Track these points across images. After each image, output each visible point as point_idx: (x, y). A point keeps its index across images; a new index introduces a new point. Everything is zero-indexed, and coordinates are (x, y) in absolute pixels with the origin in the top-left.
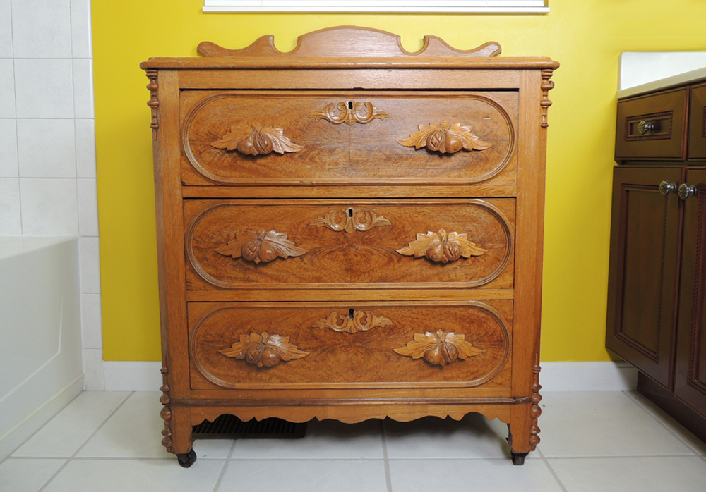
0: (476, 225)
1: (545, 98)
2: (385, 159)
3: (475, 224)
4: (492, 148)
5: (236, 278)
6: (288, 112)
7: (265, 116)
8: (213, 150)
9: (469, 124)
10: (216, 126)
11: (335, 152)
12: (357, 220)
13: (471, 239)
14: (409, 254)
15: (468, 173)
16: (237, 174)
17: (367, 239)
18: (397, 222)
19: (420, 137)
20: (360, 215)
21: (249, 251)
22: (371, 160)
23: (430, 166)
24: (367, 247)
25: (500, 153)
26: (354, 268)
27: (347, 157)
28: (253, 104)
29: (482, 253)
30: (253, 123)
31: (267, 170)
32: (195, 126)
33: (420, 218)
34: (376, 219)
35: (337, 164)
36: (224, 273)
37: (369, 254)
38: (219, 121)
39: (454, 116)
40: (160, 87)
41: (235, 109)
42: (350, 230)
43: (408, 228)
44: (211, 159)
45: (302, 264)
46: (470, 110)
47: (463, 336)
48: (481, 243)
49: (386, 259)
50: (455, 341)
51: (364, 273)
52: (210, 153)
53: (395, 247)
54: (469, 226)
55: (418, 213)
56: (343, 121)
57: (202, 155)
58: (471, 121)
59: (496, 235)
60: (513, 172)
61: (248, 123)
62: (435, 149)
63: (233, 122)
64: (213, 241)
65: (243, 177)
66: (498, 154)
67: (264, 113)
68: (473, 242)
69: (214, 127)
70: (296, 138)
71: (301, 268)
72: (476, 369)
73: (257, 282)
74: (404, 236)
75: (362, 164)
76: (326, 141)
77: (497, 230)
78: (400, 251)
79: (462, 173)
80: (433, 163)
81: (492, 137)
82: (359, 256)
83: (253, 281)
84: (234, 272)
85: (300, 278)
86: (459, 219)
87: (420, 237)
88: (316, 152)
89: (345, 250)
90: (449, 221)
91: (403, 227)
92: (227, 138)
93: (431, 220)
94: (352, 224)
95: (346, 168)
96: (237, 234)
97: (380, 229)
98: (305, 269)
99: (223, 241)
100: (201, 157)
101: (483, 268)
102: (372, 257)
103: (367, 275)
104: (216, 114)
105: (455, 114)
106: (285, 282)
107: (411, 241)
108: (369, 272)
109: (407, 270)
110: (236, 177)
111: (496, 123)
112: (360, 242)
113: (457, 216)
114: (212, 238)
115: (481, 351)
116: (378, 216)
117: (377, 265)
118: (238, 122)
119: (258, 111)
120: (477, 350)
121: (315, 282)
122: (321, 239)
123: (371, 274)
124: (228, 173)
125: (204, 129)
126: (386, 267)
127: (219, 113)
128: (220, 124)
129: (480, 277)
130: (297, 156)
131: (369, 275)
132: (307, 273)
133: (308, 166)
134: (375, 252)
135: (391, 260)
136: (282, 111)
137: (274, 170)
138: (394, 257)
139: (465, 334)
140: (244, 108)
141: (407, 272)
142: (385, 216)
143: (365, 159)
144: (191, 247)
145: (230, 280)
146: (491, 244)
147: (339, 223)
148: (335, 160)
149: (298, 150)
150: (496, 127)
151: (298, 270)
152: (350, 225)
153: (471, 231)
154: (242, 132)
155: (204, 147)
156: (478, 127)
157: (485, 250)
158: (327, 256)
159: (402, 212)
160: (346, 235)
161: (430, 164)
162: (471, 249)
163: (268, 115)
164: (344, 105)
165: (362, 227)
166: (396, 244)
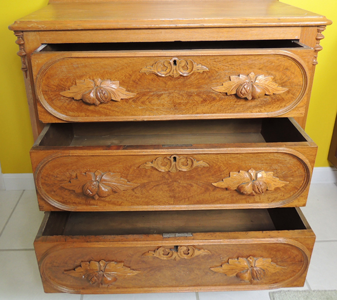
0: (282, 165)
1: (317, 45)
2: (202, 101)
3: (280, 165)
4: (288, 92)
5: (80, 203)
6: (122, 69)
7: (104, 72)
8: (62, 98)
9: (272, 75)
10: (64, 80)
11: (162, 97)
12: (180, 164)
13: (276, 175)
14: (223, 187)
15: (267, 109)
16: (83, 114)
17: (188, 176)
18: (215, 165)
19: (231, 86)
20: (183, 160)
21: (90, 192)
22: (191, 102)
23: (237, 105)
24: (188, 182)
25: (294, 95)
26: (177, 196)
27: (172, 101)
28: (93, 63)
29: (284, 185)
30: (95, 78)
31: (108, 111)
32: (46, 81)
33: (234, 161)
34: (196, 164)
35: (163, 105)
36: (69, 200)
37: (190, 186)
38: (66, 76)
39: (260, 69)
40: (26, 43)
41: (78, 67)
42: (173, 170)
43: (223, 168)
44: (61, 104)
45: (134, 193)
46: (273, 64)
47: (270, 260)
48: (284, 178)
49: (203, 189)
50: (263, 265)
51: (185, 199)
52: (60, 100)
53: (211, 182)
54: (275, 166)
55: (232, 158)
56: (168, 75)
57: (54, 102)
58: (273, 72)
59: (297, 172)
60: (302, 108)
61: (90, 78)
62: (243, 97)
63: (77, 77)
64: (58, 179)
65: (88, 116)
66: (292, 96)
67: (103, 70)
68: (277, 177)
69: (62, 81)
70: (130, 88)
71: (133, 196)
72: (277, 278)
73: (97, 205)
74: (219, 174)
75: (184, 105)
76: (154, 89)
77: (299, 169)
78: (215, 184)
79: (262, 110)
80: (240, 103)
81: (289, 84)
82: (181, 188)
83: (94, 205)
84: (78, 199)
85: (132, 202)
86: (268, 162)
87: (234, 174)
88: (147, 97)
89: (168, 184)
90: (258, 163)
91: (219, 168)
92: (74, 89)
93: (243, 162)
94: (176, 167)
95: (170, 108)
96: (78, 174)
97: (199, 169)
98: (136, 196)
99: (66, 179)
100: (53, 103)
101: (283, 194)
102: (192, 188)
103: (187, 200)
104: (63, 72)
105: (261, 67)
106: (120, 205)
107: (225, 177)
108: (189, 198)
109: (220, 196)
110: (82, 116)
111: (294, 73)
112: (182, 178)
113: (266, 160)
114: (57, 177)
115: (283, 268)
116: (198, 161)
117: (196, 193)
118: (81, 77)
119: (98, 68)
120: (280, 267)
121: (144, 205)
122: (149, 177)
123: (190, 199)
124: (76, 114)
125: (55, 82)
126: (203, 195)
127: (65, 70)
128: (67, 79)
129: (280, 200)
130: (131, 101)
131: (189, 200)
132: (138, 200)
133: (140, 108)
134: (195, 185)
135: (207, 190)
136: (118, 68)
137: (113, 111)
138: (210, 188)
139: (272, 258)
140: (86, 66)
141: (220, 198)
142: (204, 160)
143: (186, 101)
144: (40, 184)
145: (74, 205)
146: (291, 178)
147: (165, 166)
148: (162, 103)
149: (132, 97)
150: (293, 76)
151: (130, 198)
152: (174, 167)
153: (276, 169)
154: (85, 86)
155: (55, 96)
156: (278, 77)
157: (285, 182)
158: (154, 188)
159: (219, 158)
160: (171, 174)
161: (238, 103)
162: (275, 183)
163: (107, 71)
164: (170, 63)
165: (184, 169)
166: (212, 179)
